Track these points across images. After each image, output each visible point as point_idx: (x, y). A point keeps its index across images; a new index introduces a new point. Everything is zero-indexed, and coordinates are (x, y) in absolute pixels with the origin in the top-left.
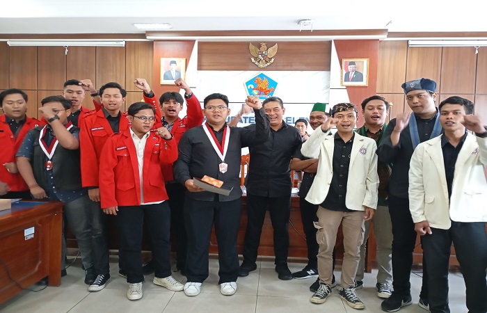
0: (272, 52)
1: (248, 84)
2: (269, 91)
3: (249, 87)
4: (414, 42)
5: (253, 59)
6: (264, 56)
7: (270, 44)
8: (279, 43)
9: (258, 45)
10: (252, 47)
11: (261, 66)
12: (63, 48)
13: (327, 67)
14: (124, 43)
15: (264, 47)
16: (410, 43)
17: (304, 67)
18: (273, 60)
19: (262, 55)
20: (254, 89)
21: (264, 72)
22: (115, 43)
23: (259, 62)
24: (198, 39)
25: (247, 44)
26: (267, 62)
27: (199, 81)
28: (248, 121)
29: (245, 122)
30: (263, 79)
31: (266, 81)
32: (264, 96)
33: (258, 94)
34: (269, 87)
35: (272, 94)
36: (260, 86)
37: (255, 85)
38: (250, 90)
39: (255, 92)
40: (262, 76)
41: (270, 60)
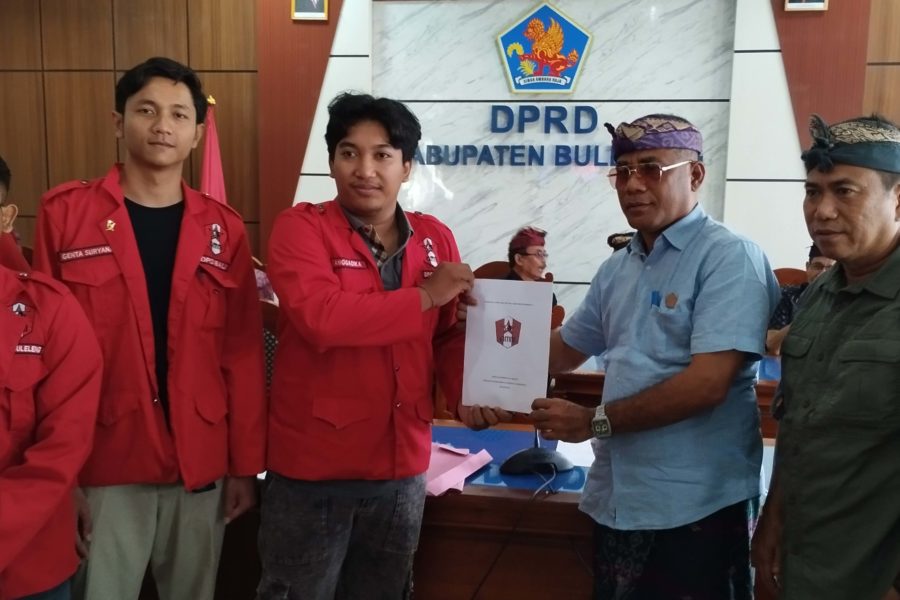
1: (507, 40)
2: (564, 62)
3: (510, 54)
20: (523, 58)
27: (380, 33)
28: (507, 158)
29: (501, 163)
30: (548, 25)
31: (555, 30)
32: (552, 79)
33: (536, 73)
34: (564, 51)
35: (571, 73)
36: (539, 47)
37: (528, 44)
38: (514, 62)
39: (528, 67)
40: (546, 15)
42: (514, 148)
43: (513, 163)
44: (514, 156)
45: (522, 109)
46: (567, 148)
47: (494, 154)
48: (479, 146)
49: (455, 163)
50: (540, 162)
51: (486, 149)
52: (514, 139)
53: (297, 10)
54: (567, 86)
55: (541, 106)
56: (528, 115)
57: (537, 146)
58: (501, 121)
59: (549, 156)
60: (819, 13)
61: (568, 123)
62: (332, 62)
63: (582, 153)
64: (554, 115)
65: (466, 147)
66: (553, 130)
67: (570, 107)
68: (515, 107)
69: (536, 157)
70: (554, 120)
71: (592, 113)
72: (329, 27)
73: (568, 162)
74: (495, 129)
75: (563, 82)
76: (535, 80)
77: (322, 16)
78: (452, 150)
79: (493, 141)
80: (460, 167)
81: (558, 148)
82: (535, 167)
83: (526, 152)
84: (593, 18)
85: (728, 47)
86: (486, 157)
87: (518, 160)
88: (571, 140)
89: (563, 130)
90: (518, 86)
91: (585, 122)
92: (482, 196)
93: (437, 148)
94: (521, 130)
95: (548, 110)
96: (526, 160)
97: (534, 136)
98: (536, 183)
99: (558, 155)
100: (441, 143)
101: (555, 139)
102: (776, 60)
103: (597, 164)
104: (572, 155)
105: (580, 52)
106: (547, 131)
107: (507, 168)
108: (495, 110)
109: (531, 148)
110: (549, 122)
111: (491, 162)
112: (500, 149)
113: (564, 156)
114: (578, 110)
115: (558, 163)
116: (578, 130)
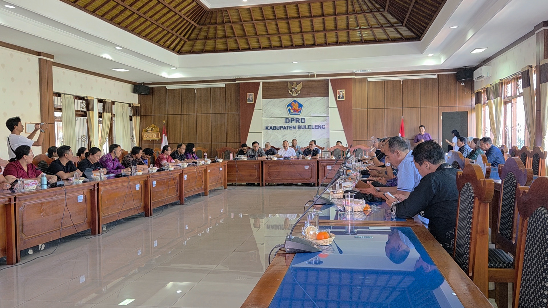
0: (299, 87)
1: (288, 106)
2: (299, 110)
3: (289, 108)
4: (370, 79)
5: (290, 92)
6: (295, 90)
7: (298, 83)
8: (302, 81)
9: (292, 83)
10: (289, 84)
11: (294, 95)
12: (194, 89)
13: (327, 94)
14: (224, 85)
15: (295, 84)
16: (368, 79)
17: (316, 95)
18: (300, 92)
19: (294, 89)
20: (291, 109)
21: (295, 99)
22: (220, 85)
23: (293, 93)
24: (261, 81)
25: (287, 82)
26: (297, 93)
27: (264, 105)
28: (289, 128)
29: (288, 129)
30: (295, 103)
31: (297, 104)
32: (297, 113)
33: (294, 112)
34: (299, 108)
35: (300, 112)
36: (294, 107)
37: (292, 107)
38: (289, 110)
39: (292, 111)
40: (295, 101)
41: (298, 91)
42: (290, 126)
44: (290, 128)
45: (291, 119)
46: (300, 126)
47: (286, 128)
48: (283, 126)
49: (279, 129)
50: (295, 129)
51: (285, 127)
52: (290, 124)
54: (300, 114)
55: (295, 118)
56: (292, 120)
57: (294, 126)
58: (288, 121)
61: (300, 121)
62: (255, 111)
63: (303, 127)
65: (281, 126)
66: (297, 122)
67: (300, 118)
68: (290, 118)
69: (294, 128)
70: (297, 121)
71: (304, 119)
73: (300, 129)
74: (286, 123)
75: (299, 114)
76: (293, 113)
77: (253, 102)
78: (278, 127)
79: (286, 125)
81: (298, 126)
83: (292, 127)
84: (304, 102)
85: (328, 107)
86: (285, 128)
87: (291, 128)
88: (301, 124)
89: (299, 122)
90: (290, 115)
92: (284, 136)
93: (275, 127)
95: (296, 119)
96: (292, 128)
97: (294, 124)
98: (294, 133)
99: (298, 127)
100: (276, 126)
101: (298, 124)
102: (337, 109)
103: (306, 129)
104: (301, 127)
105: (302, 108)
106: (296, 123)
107: (289, 130)
108: (286, 119)
109: (293, 126)
110: (296, 121)
111: (286, 129)
113: (299, 127)
114: (302, 119)
115: (298, 129)
116: (302, 122)
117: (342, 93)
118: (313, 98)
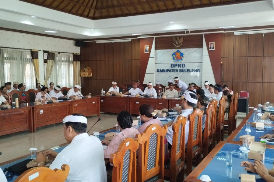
0: (181, 41)
1: (173, 55)
5: (174, 44)
6: (178, 43)
7: (180, 37)
9: (176, 37)
10: (174, 39)
11: (177, 47)
12: (112, 43)
13: (201, 46)
14: (131, 40)
15: (178, 39)
16: (235, 33)
17: (194, 46)
18: (181, 44)
19: (177, 42)
21: (179, 50)
22: (128, 40)
24: (155, 37)
25: (172, 37)
26: (179, 45)
27: (156, 54)
29: (172, 72)
31: (179, 54)
32: (179, 60)
33: (177, 59)
34: (180, 56)
35: (181, 59)
36: (177, 56)
38: (174, 58)
39: (175, 58)
40: (178, 51)
41: (180, 44)
42: (174, 70)
43: (174, 72)
45: (175, 64)
46: (181, 70)
48: (169, 69)
53: (145, 51)
54: (181, 61)
55: (177, 64)
58: (172, 66)
59: (179, 71)
60: (214, 51)
61: (181, 66)
62: (150, 58)
63: (183, 70)
64: (179, 65)
67: (181, 64)
72: (149, 54)
74: (171, 67)
77: (148, 52)
78: (166, 70)
80: (167, 72)
82: (177, 72)
84: (185, 51)
85: (202, 56)
86: (170, 71)
88: (182, 68)
90: (174, 61)
91: (184, 66)
92: (170, 76)
94: (175, 67)
97: (177, 68)
100: (164, 69)
101: (179, 68)
102: (208, 57)
103: (185, 72)
108: (171, 64)
109: (176, 70)
112: (172, 70)
115: (180, 72)
117: (213, 44)
118: (191, 49)
